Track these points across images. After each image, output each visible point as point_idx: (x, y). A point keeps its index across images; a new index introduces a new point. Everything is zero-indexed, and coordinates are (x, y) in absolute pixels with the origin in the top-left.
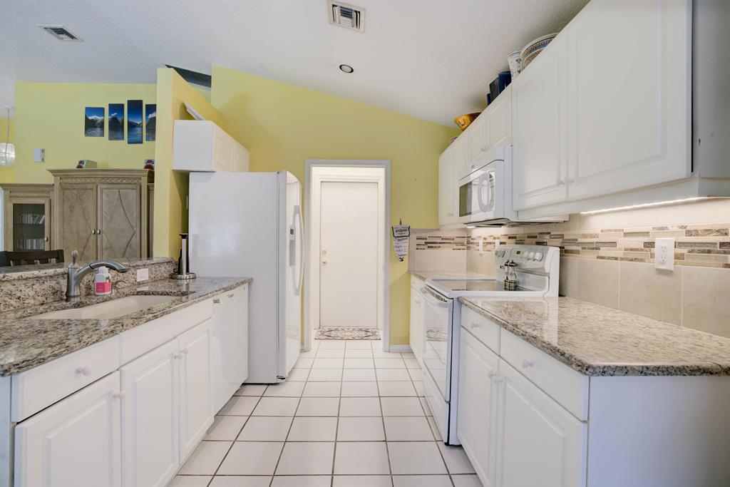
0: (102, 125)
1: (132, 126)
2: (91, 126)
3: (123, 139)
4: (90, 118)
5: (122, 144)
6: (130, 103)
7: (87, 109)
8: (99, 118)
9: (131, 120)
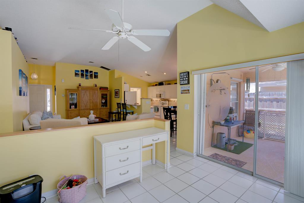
0: (79, 75)
1: (86, 75)
2: (76, 74)
3: (84, 78)
4: (76, 73)
5: (84, 79)
6: (86, 70)
7: (75, 70)
8: (78, 73)
9: (86, 74)
